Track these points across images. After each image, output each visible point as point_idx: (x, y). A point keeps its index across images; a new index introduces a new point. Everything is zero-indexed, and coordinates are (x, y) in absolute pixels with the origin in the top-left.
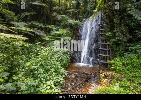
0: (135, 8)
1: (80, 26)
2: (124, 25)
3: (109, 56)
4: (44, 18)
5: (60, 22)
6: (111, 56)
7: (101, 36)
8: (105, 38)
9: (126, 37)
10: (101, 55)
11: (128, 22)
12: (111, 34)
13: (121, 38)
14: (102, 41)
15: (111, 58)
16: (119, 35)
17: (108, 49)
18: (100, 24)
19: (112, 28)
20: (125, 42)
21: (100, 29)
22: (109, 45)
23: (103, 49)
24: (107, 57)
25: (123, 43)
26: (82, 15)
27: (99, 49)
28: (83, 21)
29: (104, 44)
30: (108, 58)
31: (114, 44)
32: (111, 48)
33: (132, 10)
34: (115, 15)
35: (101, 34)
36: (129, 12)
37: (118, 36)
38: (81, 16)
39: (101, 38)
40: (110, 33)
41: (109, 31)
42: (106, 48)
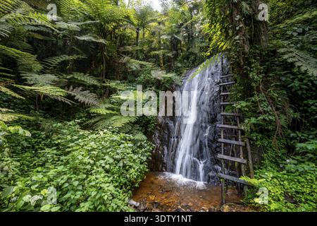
0: (297, 48)
1: (177, 85)
2: (276, 86)
3: (245, 161)
4: (103, 67)
5: (135, 74)
6: (251, 162)
7: (224, 109)
8: (232, 114)
9: (285, 115)
10: (226, 157)
11: (284, 79)
12: (246, 106)
13: (270, 117)
14: (227, 120)
15: (251, 167)
16: (266, 109)
17: (241, 143)
18: (220, 82)
19: (248, 92)
20: (283, 127)
21: (220, 91)
22: (243, 132)
23: (228, 141)
24: (240, 164)
25: (279, 130)
26: (180, 62)
27: (220, 140)
28: (183, 75)
29: (232, 129)
30: (243, 166)
31: (256, 131)
32: (250, 139)
33: (291, 52)
34: (253, 63)
35: (222, 103)
36: (285, 57)
37: (265, 112)
38: (179, 65)
39: (225, 113)
40: (244, 104)
41: (242, 98)
42: (237, 140)
